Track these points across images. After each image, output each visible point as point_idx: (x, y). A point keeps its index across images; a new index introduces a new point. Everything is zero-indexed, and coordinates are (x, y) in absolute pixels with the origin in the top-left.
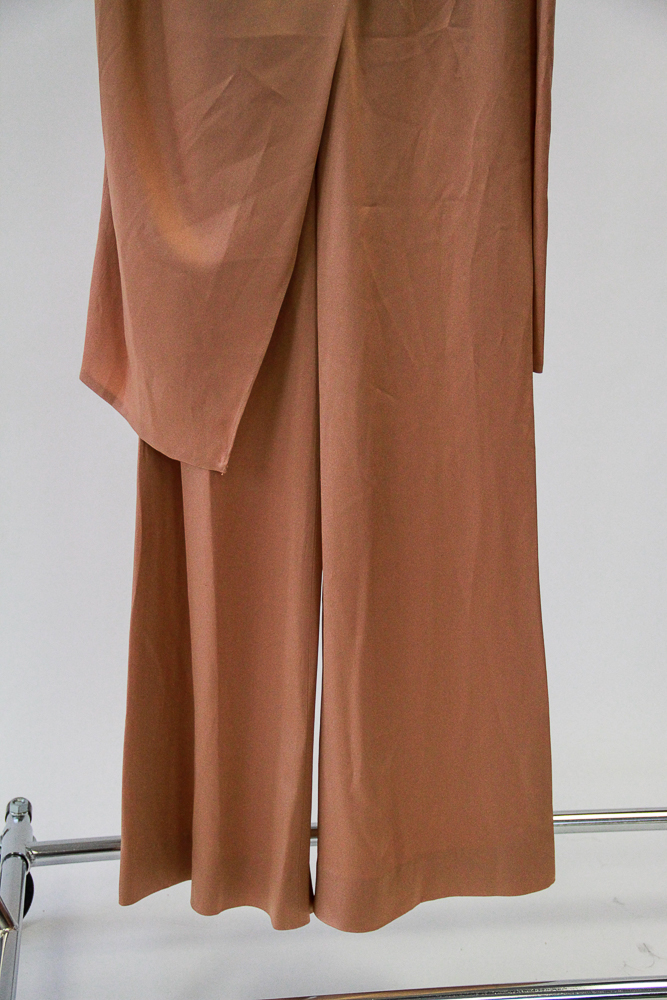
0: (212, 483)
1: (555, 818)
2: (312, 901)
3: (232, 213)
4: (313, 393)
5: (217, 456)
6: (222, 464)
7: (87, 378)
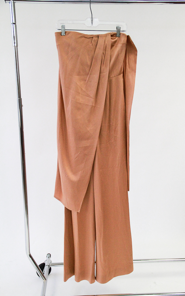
0: (77, 214)
1: (133, 261)
2: (96, 278)
3: (80, 173)
4: (93, 200)
5: (78, 210)
6: (79, 211)
7: (55, 197)
